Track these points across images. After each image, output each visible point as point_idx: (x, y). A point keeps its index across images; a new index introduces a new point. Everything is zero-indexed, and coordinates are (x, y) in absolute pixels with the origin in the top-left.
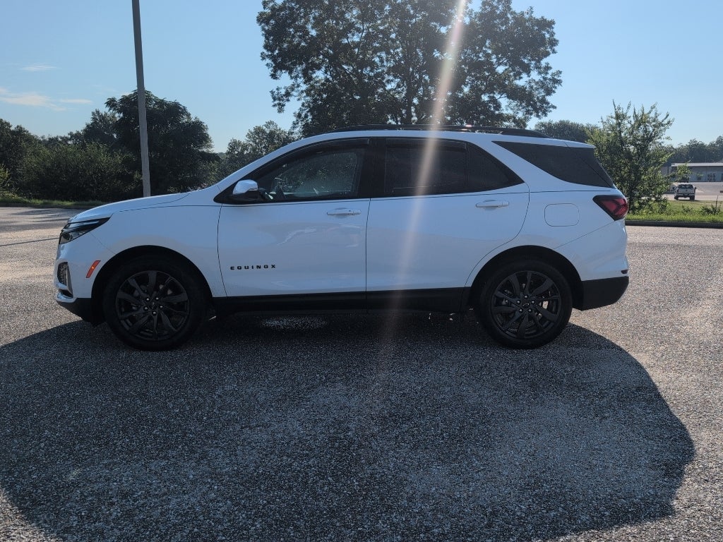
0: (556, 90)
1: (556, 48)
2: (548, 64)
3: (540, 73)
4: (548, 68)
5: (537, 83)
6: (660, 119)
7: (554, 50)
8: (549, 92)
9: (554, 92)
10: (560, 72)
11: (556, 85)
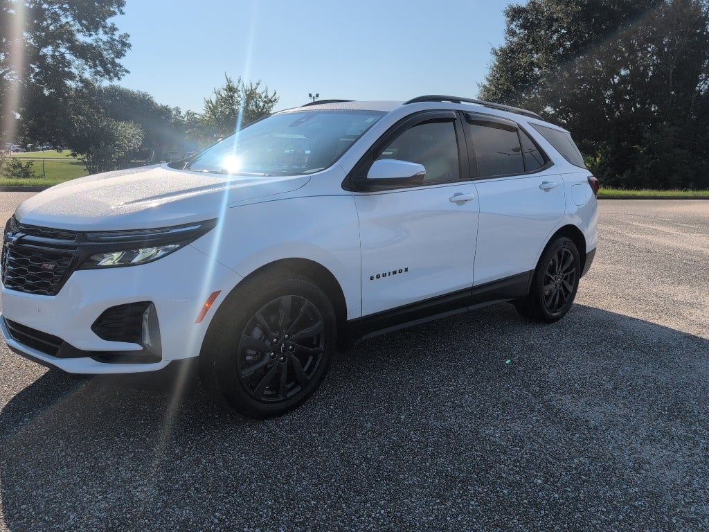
0: (126, 54)
1: (123, 9)
2: (114, 25)
3: (106, 33)
4: (113, 29)
5: (104, 43)
6: (270, 95)
7: (121, 11)
8: (119, 54)
9: (124, 55)
10: (129, 36)
11: (126, 49)
